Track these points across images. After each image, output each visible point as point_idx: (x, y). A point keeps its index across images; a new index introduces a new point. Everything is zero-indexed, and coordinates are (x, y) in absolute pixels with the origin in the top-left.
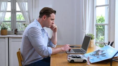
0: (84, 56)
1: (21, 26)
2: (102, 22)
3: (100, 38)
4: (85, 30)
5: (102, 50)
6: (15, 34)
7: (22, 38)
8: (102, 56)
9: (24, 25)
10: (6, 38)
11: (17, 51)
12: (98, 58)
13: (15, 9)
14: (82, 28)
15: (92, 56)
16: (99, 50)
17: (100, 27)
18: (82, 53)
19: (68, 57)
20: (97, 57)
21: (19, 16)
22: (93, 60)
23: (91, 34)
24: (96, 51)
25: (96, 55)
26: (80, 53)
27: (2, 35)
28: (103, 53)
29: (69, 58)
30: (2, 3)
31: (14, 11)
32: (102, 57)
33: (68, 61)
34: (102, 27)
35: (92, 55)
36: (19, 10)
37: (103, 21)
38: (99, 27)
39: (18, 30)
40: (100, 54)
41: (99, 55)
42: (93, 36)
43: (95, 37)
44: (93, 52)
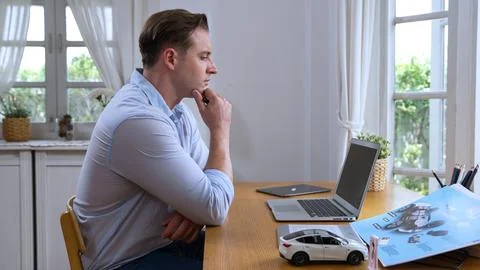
0: (352, 235)
1: (88, 102)
2: (413, 86)
3: (406, 151)
4: (350, 119)
5: (427, 205)
6: (62, 135)
7: (84, 152)
8: (429, 233)
9: (99, 98)
10: (25, 153)
11: (62, 212)
12: (411, 240)
13: (60, 35)
14: (337, 111)
15: (386, 233)
16: (412, 205)
17: (407, 106)
18: (342, 218)
19: (281, 238)
20: (407, 237)
21: (82, 63)
22: (389, 250)
23: (373, 137)
24: (399, 211)
25: (400, 230)
26: (331, 218)
27: (9, 139)
28: (432, 220)
29: (287, 242)
30: (9, 8)
31: (55, 44)
32: (429, 236)
33: (282, 256)
34: (414, 108)
35: (386, 228)
36: (80, 38)
37: (418, 84)
38: (404, 108)
39: (73, 120)
40: (420, 223)
41: (414, 227)
42: (383, 146)
43: (390, 147)
44: (386, 215)
